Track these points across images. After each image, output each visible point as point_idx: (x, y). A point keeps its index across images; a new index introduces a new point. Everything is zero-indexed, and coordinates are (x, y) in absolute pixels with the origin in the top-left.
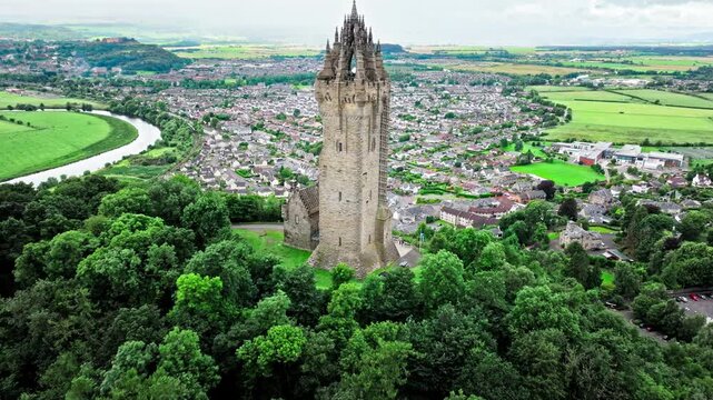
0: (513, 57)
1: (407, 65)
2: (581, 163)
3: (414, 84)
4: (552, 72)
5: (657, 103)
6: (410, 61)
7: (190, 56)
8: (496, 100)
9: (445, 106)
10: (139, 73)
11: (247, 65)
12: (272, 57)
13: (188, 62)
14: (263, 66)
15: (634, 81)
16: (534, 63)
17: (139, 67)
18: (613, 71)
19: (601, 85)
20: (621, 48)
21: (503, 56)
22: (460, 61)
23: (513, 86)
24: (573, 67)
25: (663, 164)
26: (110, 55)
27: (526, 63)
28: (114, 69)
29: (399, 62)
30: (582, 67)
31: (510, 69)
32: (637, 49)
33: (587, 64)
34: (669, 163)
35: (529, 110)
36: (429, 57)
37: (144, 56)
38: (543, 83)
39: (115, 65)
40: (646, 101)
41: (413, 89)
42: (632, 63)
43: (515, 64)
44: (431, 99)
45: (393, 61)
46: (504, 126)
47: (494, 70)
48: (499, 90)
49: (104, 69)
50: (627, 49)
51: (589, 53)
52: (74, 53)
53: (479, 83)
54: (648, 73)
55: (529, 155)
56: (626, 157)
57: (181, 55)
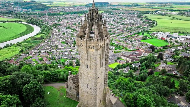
0: (140, 6)
1: (110, 8)
2: (161, 39)
3: (112, 14)
4: (151, 10)
5: (181, 19)
6: (111, 7)
7: (51, 6)
8: (136, 19)
9: (121, 21)
10: (36, 11)
11: (66, 8)
12: (73, 6)
14: (70, 8)
15: (174, 13)
17: (36, 9)
18: (167, 10)
19: (165, 14)
20: (169, 3)
21: (137, 5)
22: (125, 7)
23: (140, 14)
24: (156, 8)
25: (185, 39)
26: (28, 6)
27: (143, 7)
28: (29, 10)
29: (108, 7)
32: (174, 3)
33: (160, 8)
34: (187, 39)
35: (145, 22)
36: (116, 6)
37: (38, 6)
38: (148, 14)
39: (29, 8)
40: (178, 19)
42: (173, 7)
43: (140, 8)
44: (117, 18)
45: (106, 7)
46: (138, 27)
47: (134, 10)
48: (136, 16)
49: (26, 10)
50: (171, 3)
51: (160, 4)
52: (18, 5)
53: (130, 14)
54: (178, 10)
55: (146, 37)
56: (174, 37)
57: (48, 5)
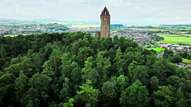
0: (153, 27)
1: (124, 29)
2: (162, 48)
3: (125, 33)
4: (162, 30)
5: (188, 37)
6: (125, 28)
7: (70, 27)
8: (146, 36)
9: (132, 37)
10: (58, 31)
11: (84, 29)
12: (90, 27)
13: (70, 29)
14: (88, 29)
15: (184, 32)
16: (158, 29)
17: (59, 29)
18: (179, 30)
19: (174, 33)
20: (184, 25)
21: (151, 27)
22: (138, 28)
23: (150, 33)
24: (169, 29)
25: (183, 48)
26: (52, 27)
27: (156, 29)
28: (53, 30)
29: (122, 28)
30: (171, 30)
31: (151, 30)
32: (188, 25)
33: (173, 29)
34: (185, 48)
35: (153, 38)
36: (130, 27)
37: (60, 27)
38: (159, 33)
39: (53, 29)
40: (185, 37)
41: (124, 34)
42: (185, 29)
43: (153, 29)
44: (129, 36)
45: (121, 28)
46: (146, 41)
47: (146, 30)
48: (146, 34)
49: (51, 30)
50: (186, 25)
51: (174, 26)
52: (43, 26)
53: (142, 33)
54: (189, 31)
55: (150, 46)
56: (174, 47)
57: (68, 27)
